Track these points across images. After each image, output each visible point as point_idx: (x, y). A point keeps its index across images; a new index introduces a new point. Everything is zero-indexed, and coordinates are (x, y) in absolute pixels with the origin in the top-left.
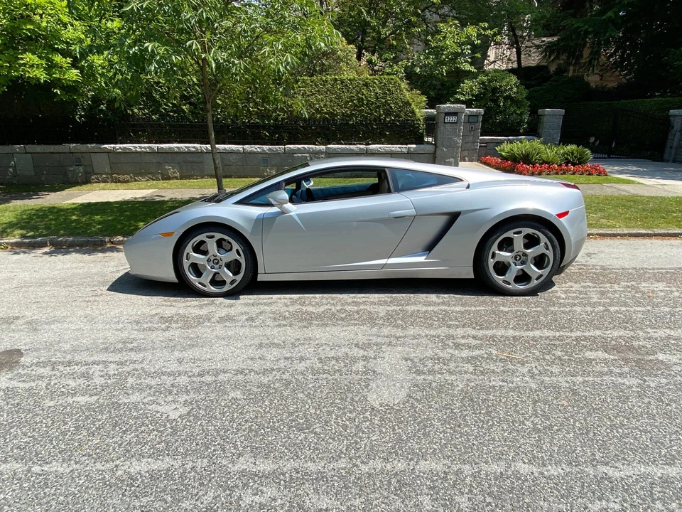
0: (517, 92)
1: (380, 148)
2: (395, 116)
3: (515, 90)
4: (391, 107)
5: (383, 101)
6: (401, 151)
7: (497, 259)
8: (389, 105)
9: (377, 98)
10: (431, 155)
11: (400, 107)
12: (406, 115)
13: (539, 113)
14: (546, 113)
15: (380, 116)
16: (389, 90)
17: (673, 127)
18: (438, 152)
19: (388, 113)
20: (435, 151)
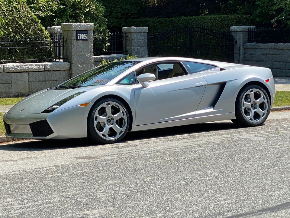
0: (96, 9)
1: (17, 66)
2: (25, 34)
3: (94, 7)
4: (20, 25)
5: (11, 18)
6: (39, 69)
7: (245, 106)
8: (17, 22)
9: (5, 15)
10: (67, 72)
11: (28, 24)
12: (35, 32)
13: (123, 31)
14: (132, 30)
15: (9, 34)
16: (15, 8)
17: (236, 42)
18: (74, 68)
19: (17, 30)
20: (71, 68)
